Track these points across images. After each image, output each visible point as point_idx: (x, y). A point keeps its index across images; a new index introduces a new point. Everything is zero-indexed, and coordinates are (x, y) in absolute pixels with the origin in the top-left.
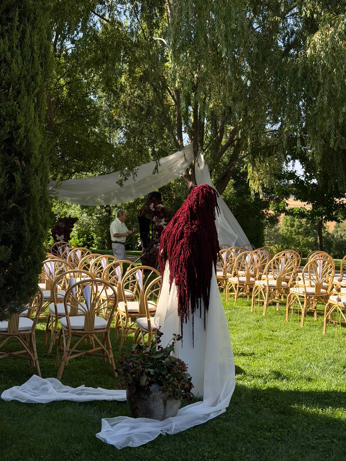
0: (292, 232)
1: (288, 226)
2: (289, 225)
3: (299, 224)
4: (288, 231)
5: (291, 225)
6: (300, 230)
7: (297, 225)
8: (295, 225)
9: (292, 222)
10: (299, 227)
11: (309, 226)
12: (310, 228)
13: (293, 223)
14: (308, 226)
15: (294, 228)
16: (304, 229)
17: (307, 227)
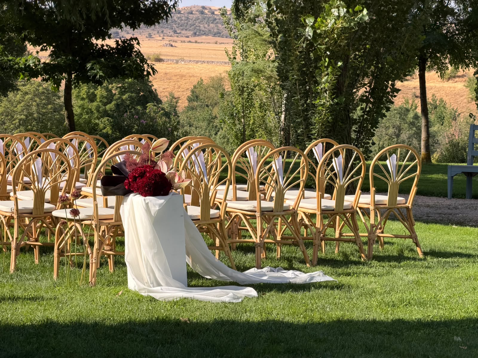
0: (92, 112)
1: (83, 99)
2: (85, 96)
3: (105, 94)
4: (83, 109)
5: (88, 96)
6: (108, 107)
7: (102, 97)
8: (98, 96)
9: (92, 91)
10: (105, 100)
11: (126, 99)
12: (128, 102)
13: (93, 93)
14: (124, 97)
15: (95, 104)
16: (117, 105)
17: (122, 100)
